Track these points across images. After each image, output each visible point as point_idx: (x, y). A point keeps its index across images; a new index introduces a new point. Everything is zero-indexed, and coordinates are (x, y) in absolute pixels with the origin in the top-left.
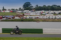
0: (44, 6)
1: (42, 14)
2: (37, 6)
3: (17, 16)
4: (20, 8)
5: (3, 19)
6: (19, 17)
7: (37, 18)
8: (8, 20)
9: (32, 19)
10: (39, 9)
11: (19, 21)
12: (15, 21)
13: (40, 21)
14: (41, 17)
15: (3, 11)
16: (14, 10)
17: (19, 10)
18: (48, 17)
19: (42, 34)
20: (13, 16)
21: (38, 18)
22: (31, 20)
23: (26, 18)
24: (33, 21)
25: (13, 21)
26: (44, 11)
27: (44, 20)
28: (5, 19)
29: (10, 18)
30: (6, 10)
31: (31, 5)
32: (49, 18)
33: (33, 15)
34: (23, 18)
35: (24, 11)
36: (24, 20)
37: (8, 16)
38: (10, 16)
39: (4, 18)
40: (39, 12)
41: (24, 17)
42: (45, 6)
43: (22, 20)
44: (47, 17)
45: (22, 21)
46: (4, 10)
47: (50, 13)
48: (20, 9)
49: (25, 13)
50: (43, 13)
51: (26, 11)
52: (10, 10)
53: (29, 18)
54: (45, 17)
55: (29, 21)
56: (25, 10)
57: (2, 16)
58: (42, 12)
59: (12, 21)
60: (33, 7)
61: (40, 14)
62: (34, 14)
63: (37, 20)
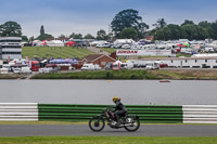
0: (187, 22)
1: (179, 51)
2: (162, 22)
3: (91, 59)
4: (102, 32)
5: (41, 70)
6: (99, 62)
7: (162, 66)
8: (59, 74)
9: (145, 72)
10: (167, 33)
11: (96, 78)
12: (84, 78)
13: (171, 78)
14: (176, 63)
15: (40, 43)
16: (79, 36)
17: (98, 39)
18: (200, 63)
19: (179, 124)
20: (77, 59)
21: (166, 66)
22: (139, 74)
23: (123, 66)
24: (148, 78)
25: (77, 78)
26: (185, 42)
27: (188, 75)
28: (47, 70)
29: (67, 68)
30: (53, 38)
31: (139, 22)
32: (205, 66)
33: (148, 57)
34: (112, 66)
35: (115, 43)
36: (116, 75)
37: (58, 60)
38: (67, 60)
39: (44, 65)
40: (169, 44)
41: (117, 62)
42: (191, 22)
43: (108, 74)
44: (196, 64)
45: (109, 76)
46: (44, 37)
47: (207, 49)
48: (101, 36)
49: (120, 47)
50: (183, 50)
51: (123, 41)
52: (67, 39)
53: (135, 66)
54: (191, 63)
55: (133, 78)
56: (118, 37)
57: (37, 59)
58: (181, 46)
59: (71, 78)
60: (148, 27)
61: (173, 52)
62: (153, 54)
63: (160, 74)
